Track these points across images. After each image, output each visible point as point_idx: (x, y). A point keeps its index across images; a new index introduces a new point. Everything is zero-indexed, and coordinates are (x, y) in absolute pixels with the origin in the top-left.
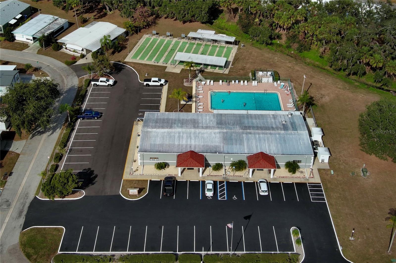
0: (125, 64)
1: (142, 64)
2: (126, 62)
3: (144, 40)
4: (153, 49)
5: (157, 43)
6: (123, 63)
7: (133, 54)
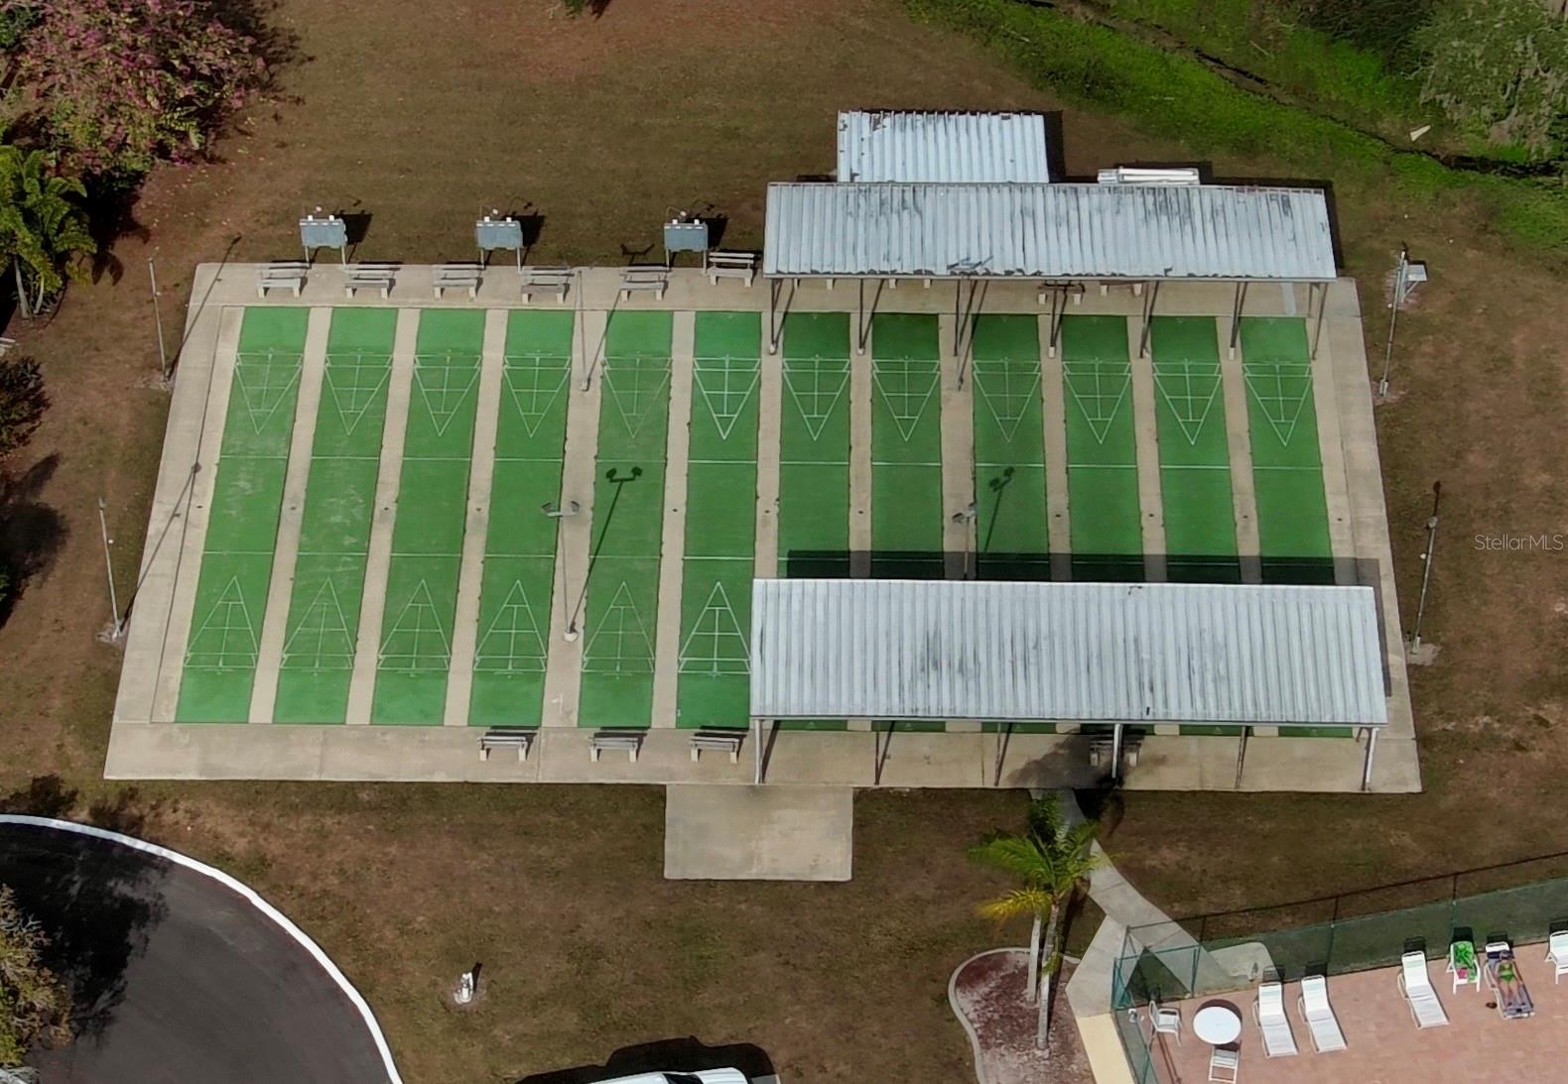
0: (134, 828)
1: (341, 797)
2: (130, 792)
3: (229, 354)
4: (387, 496)
5: (399, 392)
6: (101, 817)
7: (180, 638)
